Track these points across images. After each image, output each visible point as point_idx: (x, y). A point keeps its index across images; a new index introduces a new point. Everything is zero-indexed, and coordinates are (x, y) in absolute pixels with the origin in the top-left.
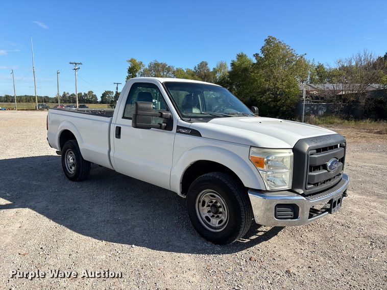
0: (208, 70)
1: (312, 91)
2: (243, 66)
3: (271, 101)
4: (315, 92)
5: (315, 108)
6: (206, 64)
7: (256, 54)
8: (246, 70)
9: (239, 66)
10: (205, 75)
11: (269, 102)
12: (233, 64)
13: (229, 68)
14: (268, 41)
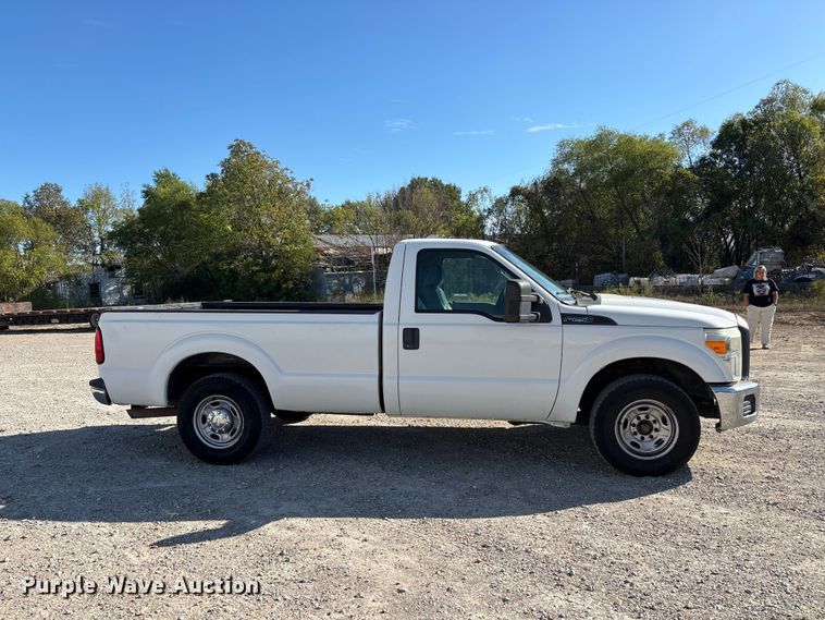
0: (64, 203)
1: (327, 249)
2: (179, 197)
3: (259, 271)
4: (331, 251)
5: (347, 281)
6: (59, 191)
7: (212, 174)
8: (184, 205)
9: (166, 198)
10: (59, 216)
11: (254, 273)
12: (148, 194)
13: (140, 202)
14: (236, 150)
